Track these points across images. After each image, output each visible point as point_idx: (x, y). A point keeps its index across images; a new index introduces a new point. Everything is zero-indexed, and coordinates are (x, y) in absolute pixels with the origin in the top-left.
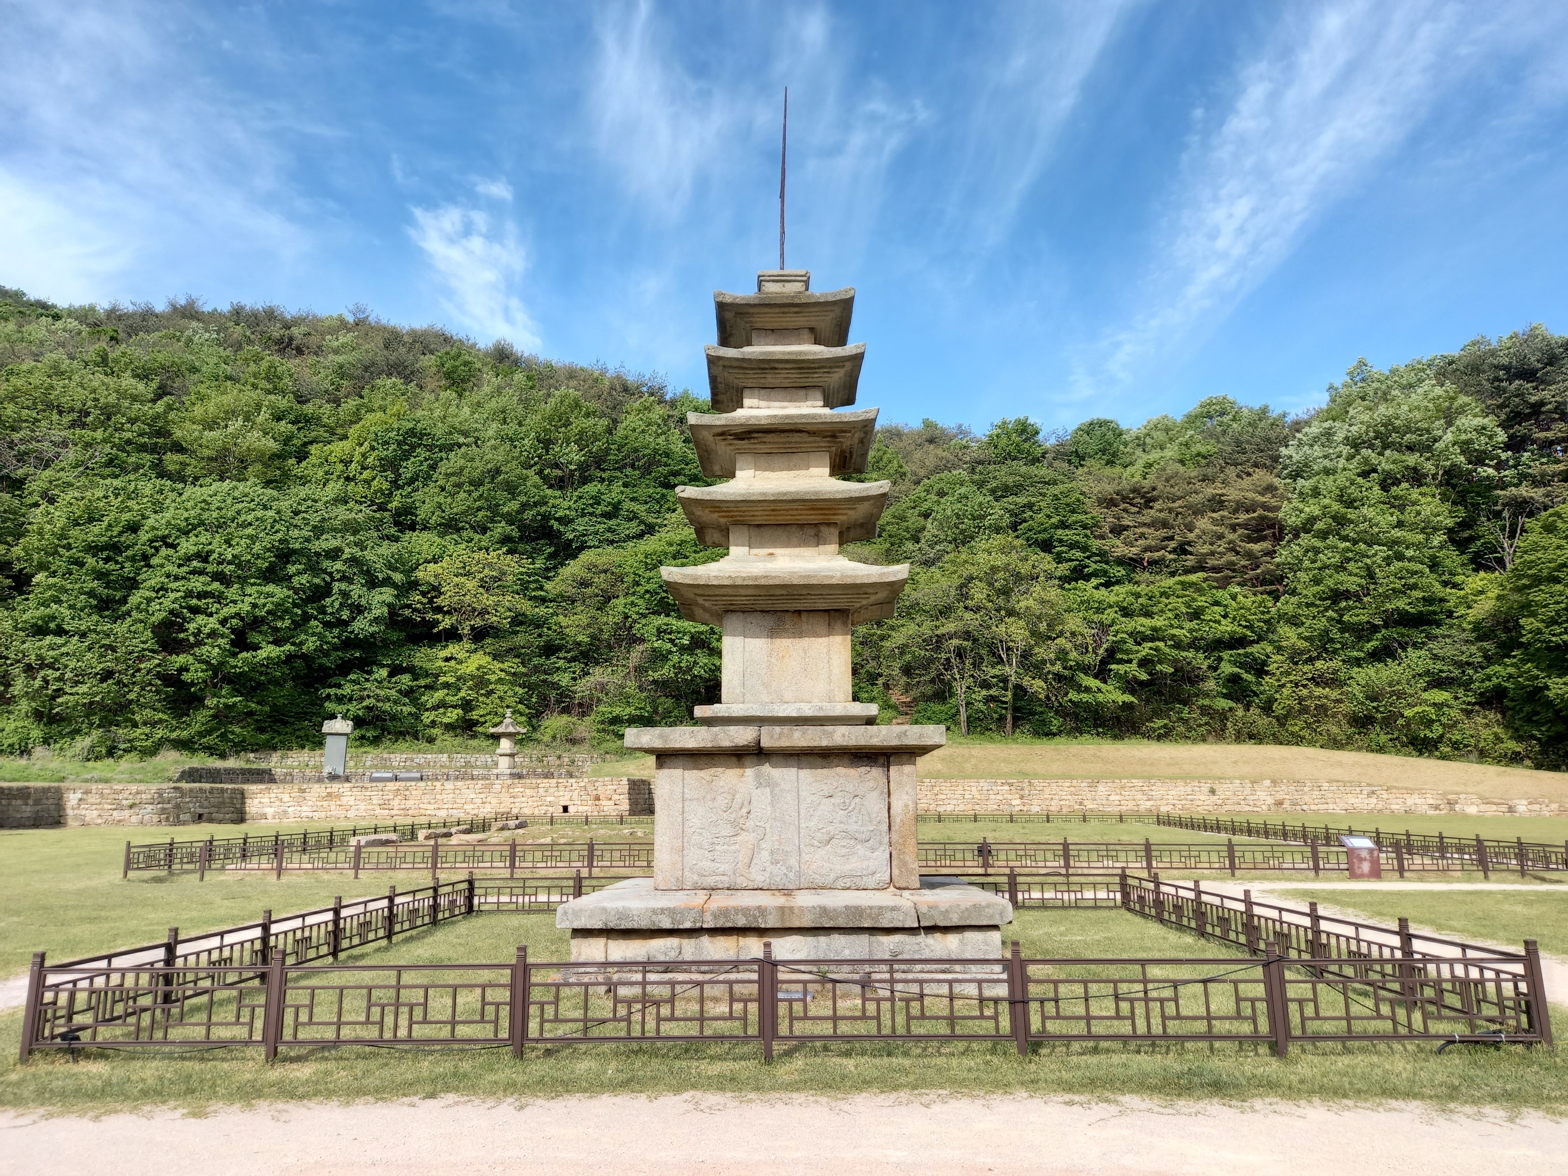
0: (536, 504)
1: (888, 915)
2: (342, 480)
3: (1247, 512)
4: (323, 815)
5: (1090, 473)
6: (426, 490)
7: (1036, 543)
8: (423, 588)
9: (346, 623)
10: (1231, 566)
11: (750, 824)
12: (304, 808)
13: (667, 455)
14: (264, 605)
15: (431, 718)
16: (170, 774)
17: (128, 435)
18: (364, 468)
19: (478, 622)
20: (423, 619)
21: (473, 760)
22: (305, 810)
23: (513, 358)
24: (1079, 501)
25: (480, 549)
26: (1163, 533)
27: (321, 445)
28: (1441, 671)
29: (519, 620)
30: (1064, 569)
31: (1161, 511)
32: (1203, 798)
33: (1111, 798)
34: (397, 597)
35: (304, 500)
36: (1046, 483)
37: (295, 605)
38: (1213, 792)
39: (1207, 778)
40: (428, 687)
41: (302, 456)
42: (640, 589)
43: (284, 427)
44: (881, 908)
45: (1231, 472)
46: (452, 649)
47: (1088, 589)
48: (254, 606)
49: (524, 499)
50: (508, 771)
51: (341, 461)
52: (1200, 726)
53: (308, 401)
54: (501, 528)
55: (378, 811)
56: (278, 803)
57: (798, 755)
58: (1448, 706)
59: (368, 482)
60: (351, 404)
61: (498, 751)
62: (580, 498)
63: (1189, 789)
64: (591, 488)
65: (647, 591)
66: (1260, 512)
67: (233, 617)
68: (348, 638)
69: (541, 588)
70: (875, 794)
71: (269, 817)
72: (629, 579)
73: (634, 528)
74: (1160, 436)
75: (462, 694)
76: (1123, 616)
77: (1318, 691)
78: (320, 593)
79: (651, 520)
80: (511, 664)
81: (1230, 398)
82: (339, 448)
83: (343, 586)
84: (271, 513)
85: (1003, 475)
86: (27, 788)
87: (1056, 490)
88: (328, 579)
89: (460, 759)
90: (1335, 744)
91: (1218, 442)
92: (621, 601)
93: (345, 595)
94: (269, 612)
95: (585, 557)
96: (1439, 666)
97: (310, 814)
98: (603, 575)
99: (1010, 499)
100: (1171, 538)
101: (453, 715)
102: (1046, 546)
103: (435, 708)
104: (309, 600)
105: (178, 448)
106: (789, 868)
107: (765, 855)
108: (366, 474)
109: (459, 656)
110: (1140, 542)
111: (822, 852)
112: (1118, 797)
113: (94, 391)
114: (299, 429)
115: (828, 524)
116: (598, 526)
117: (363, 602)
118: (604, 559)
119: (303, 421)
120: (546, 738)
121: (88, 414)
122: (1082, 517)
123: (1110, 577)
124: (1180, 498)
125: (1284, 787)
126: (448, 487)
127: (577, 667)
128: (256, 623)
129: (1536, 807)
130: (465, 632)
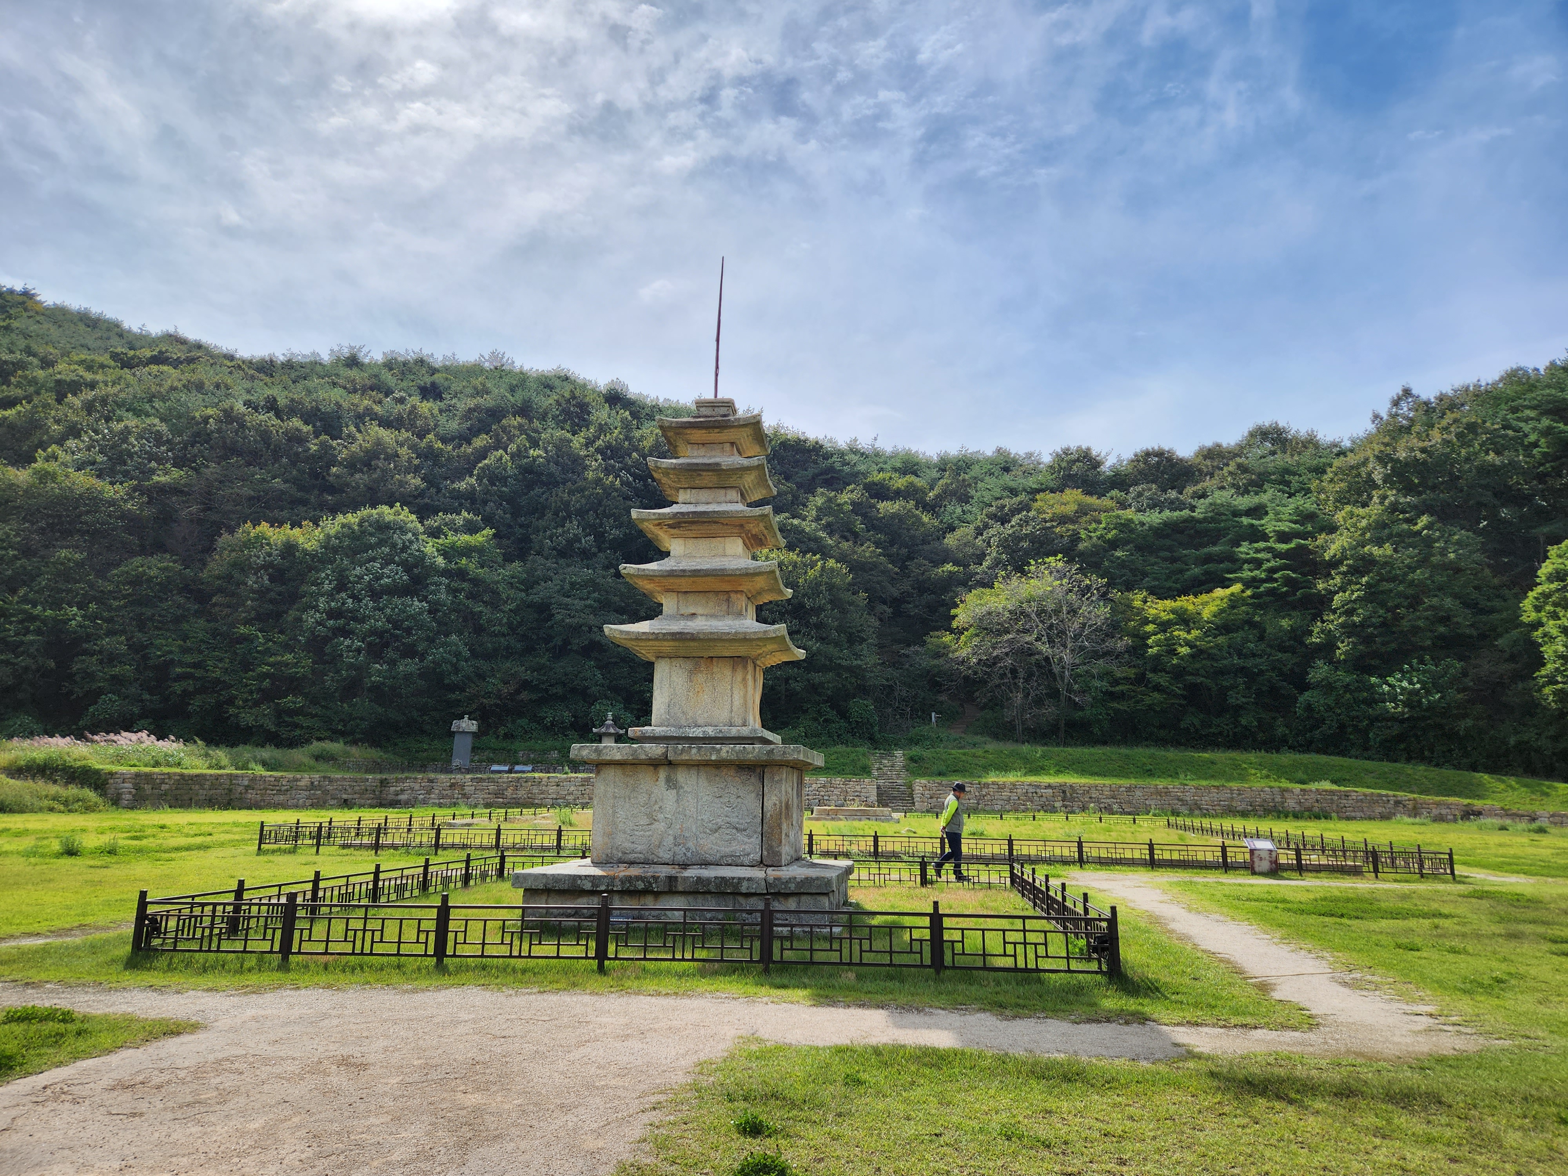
1: (745, 884)
4: (448, 802)
11: (661, 816)
44: (739, 878)
55: (494, 800)
57: (698, 765)
70: (753, 796)
71: (403, 803)
106: (688, 849)
107: (671, 839)
111: (712, 838)
115: (737, 592)
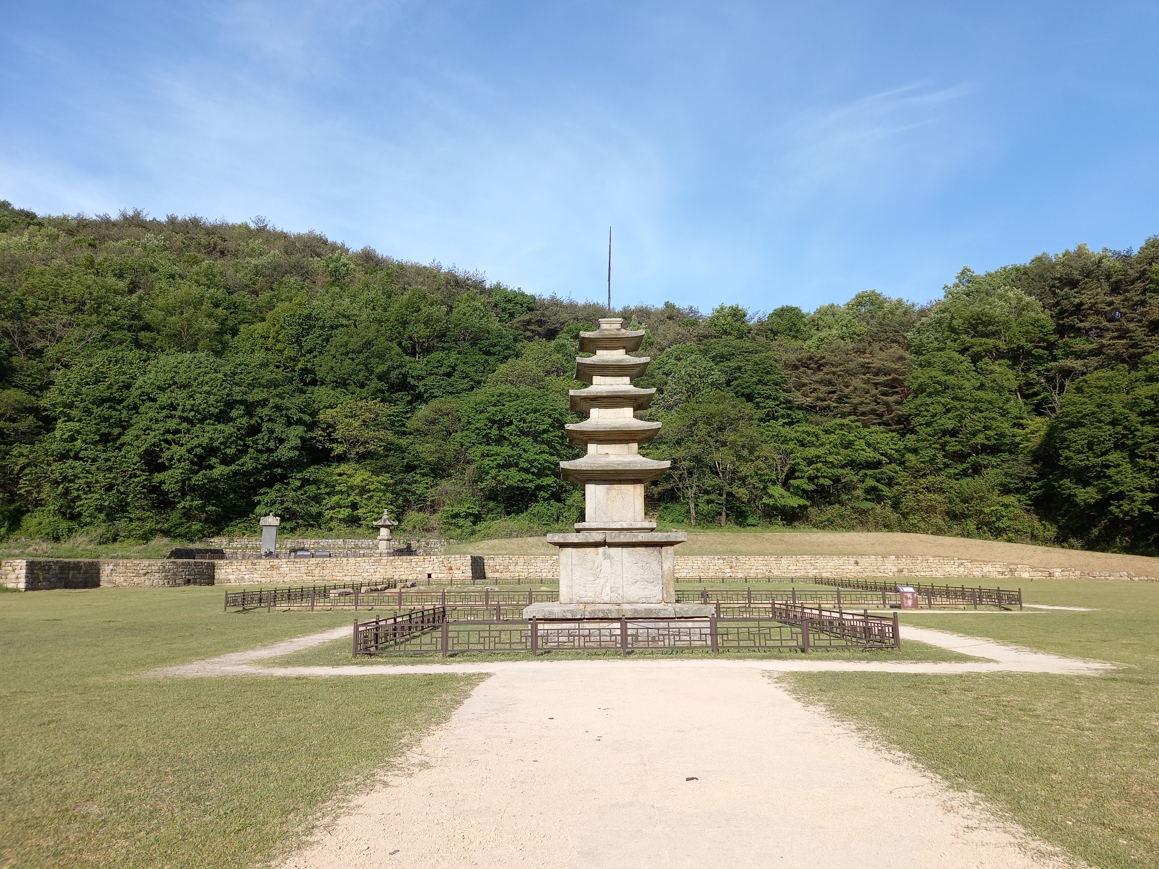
0: (398, 367)
1: (663, 612)
2: (263, 350)
3: (885, 375)
4: (268, 580)
5: (781, 345)
6: (322, 357)
7: (743, 395)
8: (324, 426)
9: (271, 451)
10: (873, 412)
11: (601, 575)
12: (256, 576)
13: (488, 332)
14: (218, 439)
15: (330, 515)
16: (163, 553)
17: (114, 318)
18: (278, 341)
19: (362, 450)
20: (324, 447)
21: (360, 543)
22: (256, 577)
23: (375, 259)
24: (771, 366)
25: (361, 399)
26: (830, 388)
27: (247, 325)
28: (1010, 483)
29: (389, 447)
30: (761, 414)
31: (828, 374)
32: (850, 568)
33: (790, 568)
34: (306, 432)
35: (240, 365)
36: (750, 352)
37: (238, 438)
38: (857, 563)
39: (853, 554)
40: (328, 494)
41: (235, 333)
42: (473, 427)
43: (220, 312)
45: (876, 346)
46: (343, 467)
47: (777, 426)
48: (211, 439)
49: (390, 363)
50: (386, 551)
51: (262, 336)
52: (852, 519)
53: (235, 292)
54: (374, 384)
55: (305, 577)
56: (238, 572)
58: (1013, 506)
59: (281, 351)
60: (265, 296)
61: (379, 537)
62: (428, 362)
63: (841, 562)
64: (436, 355)
65: (477, 428)
66: (893, 375)
67: (197, 447)
68: (274, 461)
69: (403, 425)
70: (656, 562)
71: (232, 581)
72: (464, 420)
73: (466, 384)
74: (829, 319)
75: (351, 498)
76: (800, 446)
77: (930, 496)
78: (254, 430)
79: (478, 378)
80: (385, 478)
81: (878, 291)
82: (260, 327)
83: (270, 425)
84: (220, 375)
85: (720, 346)
86: (79, 562)
87: (756, 357)
88: (259, 421)
89: (351, 543)
90: (939, 531)
91: (868, 323)
92: (459, 434)
93: (271, 431)
94: (221, 443)
95: (434, 404)
96: (1009, 480)
97: (260, 580)
98: (446, 417)
99: (726, 364)
100: (834, 392)
101: (345, 513)
102: (749, 398)
103: (332, 508)
104: (247, 435)
105: (147, 328)
106: (619, 594)
107: (608, 588)
108: (279, 346)
109: (348, 473)
110: (813, 395)
111: (633, 587)
112: (795, 567)
113: (89, 287)
114: (231, 314)
115: (633, 440)
116: (442, 382)
117: (284, 436)
118: (447, 406)
119: (233, 307)
120: (409, 528)
121: (84, 304)
122: (774, 377)
123: (792, 419)
124: (841, 365)
125: (904, 560)
126: (338, 356)
127: (429, 480)
128: (211, 451)
129: (1067, 573)
130: (352, 456)
